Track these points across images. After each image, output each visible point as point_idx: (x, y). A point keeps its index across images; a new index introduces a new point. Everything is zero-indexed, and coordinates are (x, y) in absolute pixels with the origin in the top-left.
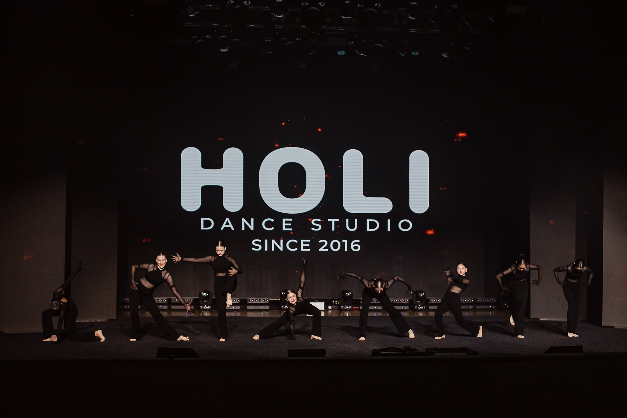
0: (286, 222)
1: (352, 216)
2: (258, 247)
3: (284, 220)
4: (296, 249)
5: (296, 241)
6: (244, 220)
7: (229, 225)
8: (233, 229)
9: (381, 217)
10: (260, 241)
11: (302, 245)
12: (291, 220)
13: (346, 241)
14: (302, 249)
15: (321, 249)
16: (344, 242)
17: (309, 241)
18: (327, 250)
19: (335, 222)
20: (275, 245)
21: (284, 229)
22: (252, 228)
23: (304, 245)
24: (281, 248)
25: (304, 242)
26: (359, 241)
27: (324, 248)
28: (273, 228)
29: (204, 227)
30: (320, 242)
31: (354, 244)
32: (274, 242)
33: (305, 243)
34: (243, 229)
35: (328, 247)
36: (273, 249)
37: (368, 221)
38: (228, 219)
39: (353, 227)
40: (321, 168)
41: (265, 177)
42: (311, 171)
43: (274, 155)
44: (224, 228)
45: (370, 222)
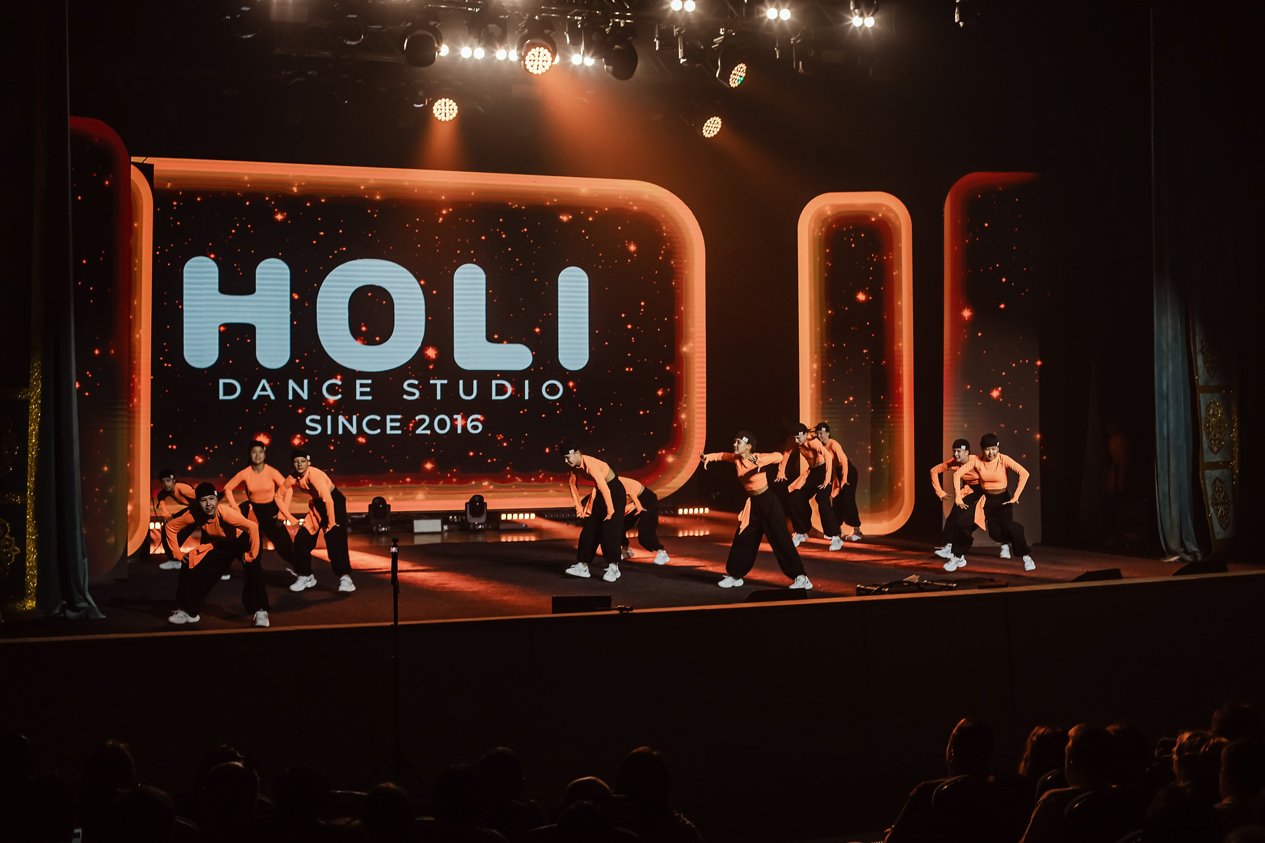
0: (362, 385)
1: (469, 375)
2: (316, 429)
3: (358, 382)
4: (379, 431)
5: (378, 418)
6: (291, 384)
7: (267, 391)
8: (273, 397)
9: (514, 377)
10: (318, 418)
11: (389, 424)
12: (369, 381)
13: (458, 417)
14: (389, 431)
15: (419, 431)
16: (457, 419)
17: (399, 417)
18: (428, 432)
19: (442, 384)
20: (343, 423)
21: (358, 397)
22: (305, 396)
23: (392, 424)
24: (354, 430)
26: (479, 417)
27: (424, 429)
28: (339, 396)
29: (225, 394)
30: (417, 418)
31: (472, 421)
32: (341, 419)
33: (392, 420)
34: (290, 397)
35: (430, 427)
36: (340, 432)
37: (494, 382)
38: (264, 382)
39: (471, 394)
40: (418, 294)
41: (326, 308)
42: (403, 299)
43: (342, 271)
44: (259, 396)
45: (496, 385)
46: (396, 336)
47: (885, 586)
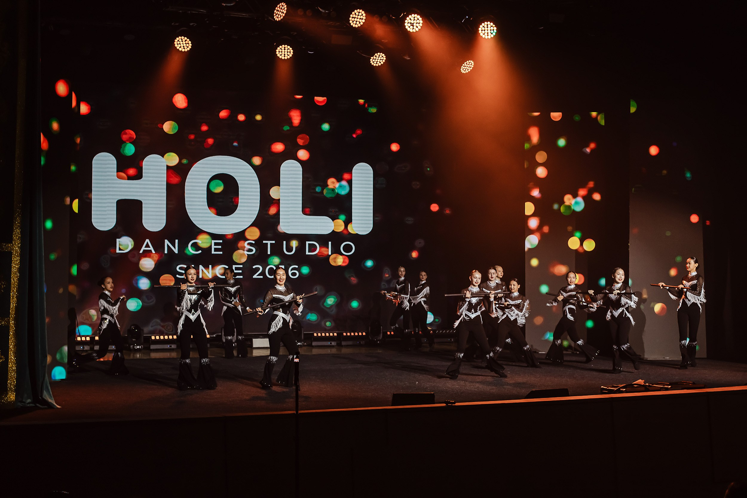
0: (216, 244)
1: (290, 238)
3: (213, 242)
6: (167, 242)
7: (150, 247)
9: (322, 239)
12: (221, 241)
15: (255, 276)
17: (241, 266)
18: (262, 277)
19: (271, 243)
20: (203, 271)
21: (213, 252)
22: (176, 251)
24: (210, 276)
26: (296, 267)
27: (258, 275)
28: (200, 252)
29: (120, 250)
30: (254, 267)
31: (291, 271)
32: (201, 268)
34: (166, 252)
35: (263, 273)
37: (307, 243)
38: (147, 241)
39: (291, 251)
40: (256, 181)
41: (191, 190)
42: (245, 184)
43: (202, 164)
44: (144, 250)
45: (309, 244)
46: (240, 210)
47: (623, 387)
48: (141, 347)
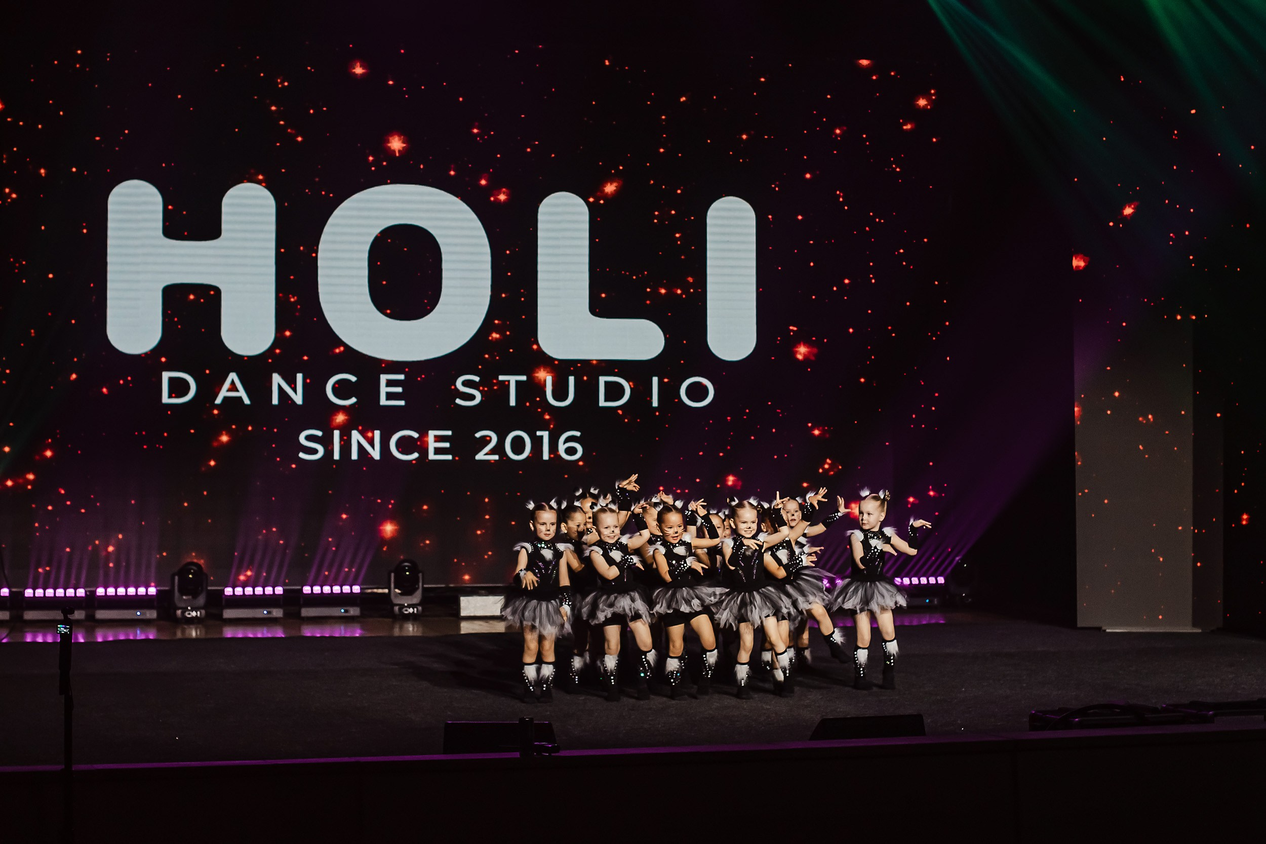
0: (390, 383)
1: (562, 368)
2: (315, 451)
3: (384, 378)
4: (416, 455)
5: (415, 435)
6: (277, 379)
7: (237, 390)
8: (247, 401)
9: (635, 371)
10: (319, 433)
11: (432, 445)
12: (401, 377)
13: (545, 435)
14: (432, 456)
15: (480, 456)
16: (542, 437)
17: (449, 433)
18: (496, 457)
19: (517, 382)
20: (359, 442)
21: (383, 401)
22: (298, 399)
23: (437, 445)
24: (376, 454)
25: (435, 436)
26: (578, 434)
27: (488, 453)
28: (353, 400)
29: (171, 396)
30: (478, 435)
31: (565, 442)
32: (356, 436)
33: (438, 439)
34: (275, 401)
35: (499, 449)
36: (354, 456)
37: (602, 380)
38: (233, 376)
40: (480, 237)
41: (333, 259)
42: (455, 245)
43: (360, 201)
44: (225, 399)
45: (606, 383)
46: (445, 305)
48: (201, 614)
